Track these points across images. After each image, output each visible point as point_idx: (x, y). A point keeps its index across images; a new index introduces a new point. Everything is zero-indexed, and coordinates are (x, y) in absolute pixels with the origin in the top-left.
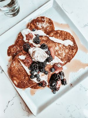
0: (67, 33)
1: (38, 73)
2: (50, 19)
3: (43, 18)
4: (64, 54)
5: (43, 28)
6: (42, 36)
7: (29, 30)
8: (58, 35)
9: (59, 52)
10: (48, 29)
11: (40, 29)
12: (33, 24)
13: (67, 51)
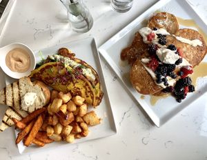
0: (195, 31)
1: (166, 77)
2: (172, 16)
3: (164, 13)
4: (192, 56)
5: (165, 25)
6: (165, 36)
7: (149, 29)
8: (185, 34)
9: (187, 54)
10: (171, 27)
11: (162, 28)
12: (153, 22)
13: (195, 52)
